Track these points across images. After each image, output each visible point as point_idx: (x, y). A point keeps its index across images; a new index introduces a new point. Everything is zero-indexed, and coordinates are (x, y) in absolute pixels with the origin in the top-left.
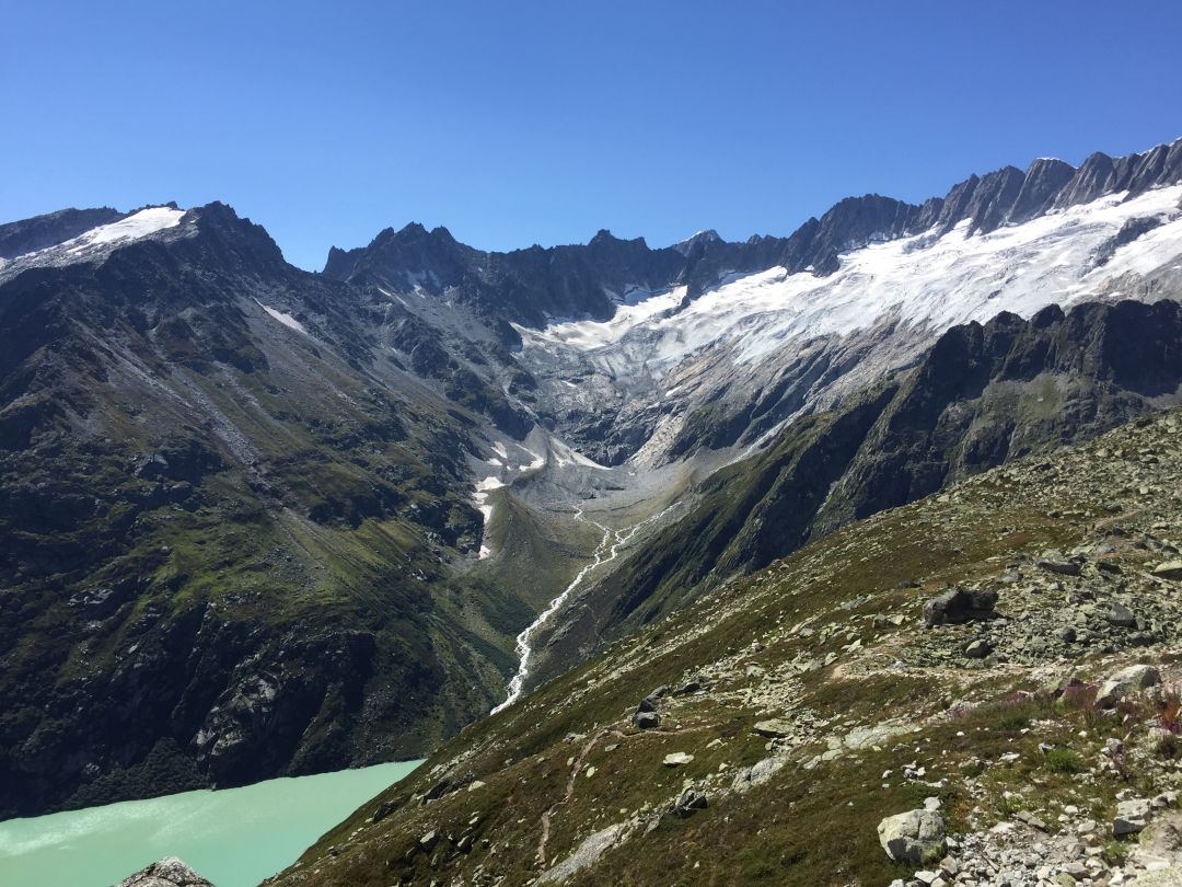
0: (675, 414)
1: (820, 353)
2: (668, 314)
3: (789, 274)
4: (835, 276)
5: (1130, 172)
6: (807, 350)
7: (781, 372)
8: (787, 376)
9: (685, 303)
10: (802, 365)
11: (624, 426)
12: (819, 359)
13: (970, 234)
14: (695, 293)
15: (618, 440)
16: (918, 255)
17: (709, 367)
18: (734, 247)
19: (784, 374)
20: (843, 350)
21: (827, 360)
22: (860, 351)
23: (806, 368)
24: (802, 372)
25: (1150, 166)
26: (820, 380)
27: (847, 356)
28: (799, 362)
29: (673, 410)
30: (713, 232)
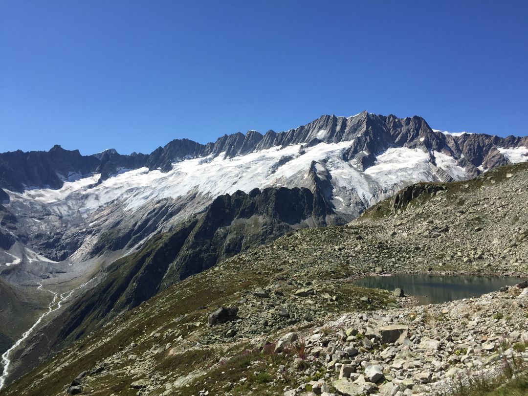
0: (94, 234)
1: (164, 206)
2: (91, 186)
3: (150, 170)
4: (170, 172)
5: (282, 139)
6: (158, 205)
7: (146, 214)
8: (149, 216)
9: (100, 182)
10: (156, 211)
11: (67, 241)
12: (164, 209)
13: (225, 158)
14: (105, 177)
15: (63, 248)
16: (205, 165)
17: (112, 212)
18: (124, 157)
19: (147, 215)
20: (174, 205)
21: (167, 209)
22: (182, 205)
23: (158, 213)
24: (156, 214)
25: (289, 136)
26: (164, 218)
27: (176, 207)
28: (154, 210)
29: (93, 233)
30: (114, 150)
